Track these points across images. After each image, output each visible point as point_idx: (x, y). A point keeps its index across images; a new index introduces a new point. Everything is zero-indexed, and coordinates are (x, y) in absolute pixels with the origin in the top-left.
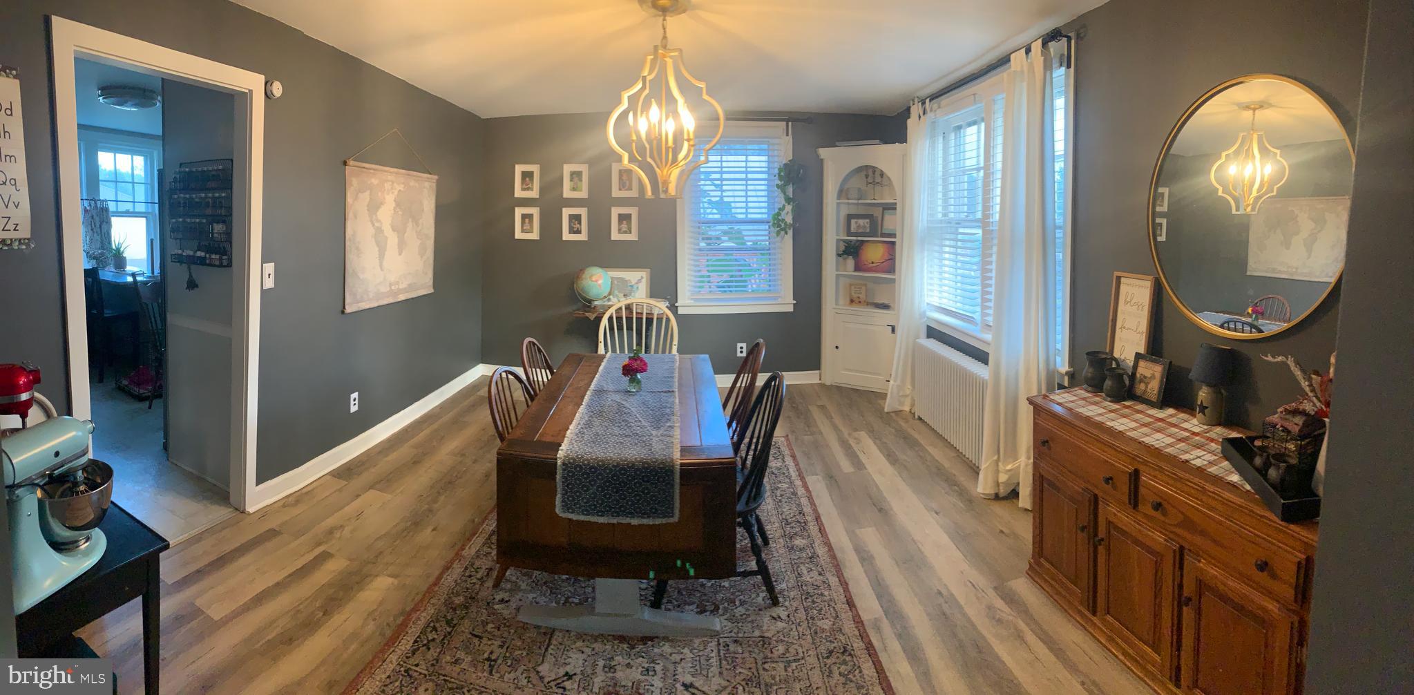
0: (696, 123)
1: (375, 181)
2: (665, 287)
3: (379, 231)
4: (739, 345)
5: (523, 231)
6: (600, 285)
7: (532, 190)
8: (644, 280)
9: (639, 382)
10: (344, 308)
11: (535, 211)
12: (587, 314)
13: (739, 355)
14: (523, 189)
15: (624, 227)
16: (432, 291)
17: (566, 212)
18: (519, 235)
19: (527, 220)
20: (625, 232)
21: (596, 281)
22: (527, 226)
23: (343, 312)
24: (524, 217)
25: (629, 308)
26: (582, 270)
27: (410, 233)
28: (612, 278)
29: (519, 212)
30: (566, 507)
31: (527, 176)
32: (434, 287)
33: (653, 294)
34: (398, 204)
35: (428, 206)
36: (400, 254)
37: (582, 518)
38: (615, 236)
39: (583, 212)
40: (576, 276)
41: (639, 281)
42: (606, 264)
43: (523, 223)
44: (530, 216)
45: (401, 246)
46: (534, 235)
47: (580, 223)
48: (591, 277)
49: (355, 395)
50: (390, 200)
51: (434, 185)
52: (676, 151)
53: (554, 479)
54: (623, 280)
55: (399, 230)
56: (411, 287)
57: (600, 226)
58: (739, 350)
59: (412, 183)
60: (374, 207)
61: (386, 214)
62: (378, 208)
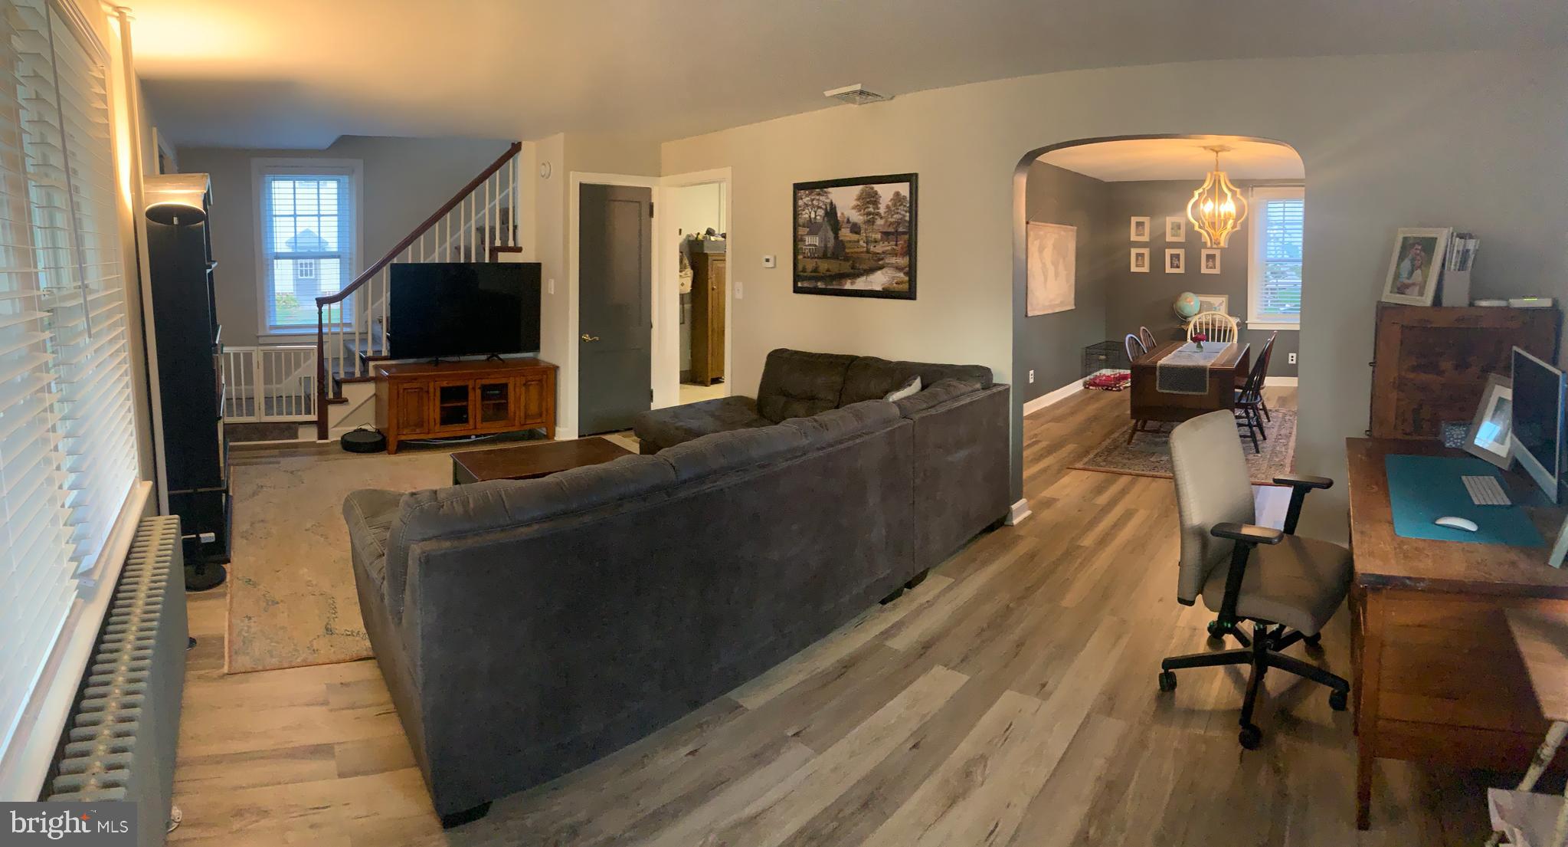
0: (1236, 206)
1: (1042, 233)
2: (1239, 307)
3: (1044, 264)
4: (1291, 355)
5: (1137, 266)
6: (1192, 306)
7: (1144, 235)
8: (1224, 305)
9: (1201, 347)
10: (1027, 313)
11: (1146, 251)
12: (1183, 326)
13: (1290, 362)
14: (1137, 235)
15: (1210, 264)
16: (1074, 308)
17: (1168, 252)
18: (1134, 269)
19: (1140, 258)
20: (1211, 268)
21: (1190, 302)
22: (1140, 263)
23: (1026, 316)
24: (1138, 255)
25: (1213, 321)
26: (1179, 295)
27: (1061, 267)
28: (1201, 301)
29: (1134, 251)
30: (1161, 387)
31: (1139, 224)
32: (1075, 305)
33: (1230, 314)
34: (1055, 247)
35: (1071, 246)
36: (1056, 279)
37: (1168, 391)
38: (1204, 270)
39: (1181, 252)
40: (1177, 297)
41: (1221, 304)
42: (1197, 291)
43: (1137, 259)
44: (1142, 255)
45: (1057, 275)
46: (1146, 269)
47: (1179, 260)
48: (1186, 299)
49: (1032, 372)
50: (1050, 243)
51: (1075, 234)
52: (1226, 224)
53: (1155, 373)
54: (1209, 303)
55: (1055, 264)
56: (1062, 303)
57: (1193, 262)
58: (1290, 358)
59: (1063, 233)
60: (1041, 250)
61: (1048, 253)
62: (1044, 249)
